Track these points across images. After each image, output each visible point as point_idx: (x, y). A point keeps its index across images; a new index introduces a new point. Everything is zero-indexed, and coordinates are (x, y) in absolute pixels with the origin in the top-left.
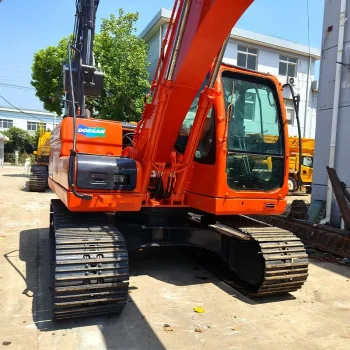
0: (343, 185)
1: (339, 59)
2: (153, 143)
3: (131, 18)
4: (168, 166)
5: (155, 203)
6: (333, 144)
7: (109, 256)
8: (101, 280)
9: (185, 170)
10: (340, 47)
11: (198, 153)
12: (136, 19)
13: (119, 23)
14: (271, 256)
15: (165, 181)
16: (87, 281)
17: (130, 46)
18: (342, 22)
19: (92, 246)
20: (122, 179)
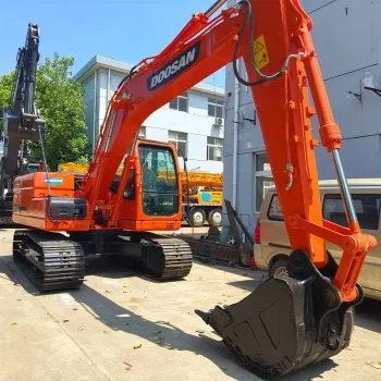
0: (235, 213)
1: (236, 120)
2: (97, 188)
3: (67, 63)
4: (106, 203)
5: (98, 227)
6: (235, 183)
7: (73, 254)
8: (69, 266)
9: (118, 204)
10: (236, 110)
11: (126, 194)
12: (71, 64)
13: (54, 66)
14: (169, 253)
15: (104, 212)
16: (62, 266)
17: (66, 91)
18: (237, 91)
19: (64, 248)
20: (77, 211)
